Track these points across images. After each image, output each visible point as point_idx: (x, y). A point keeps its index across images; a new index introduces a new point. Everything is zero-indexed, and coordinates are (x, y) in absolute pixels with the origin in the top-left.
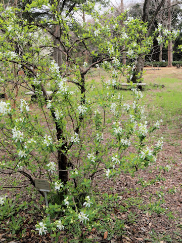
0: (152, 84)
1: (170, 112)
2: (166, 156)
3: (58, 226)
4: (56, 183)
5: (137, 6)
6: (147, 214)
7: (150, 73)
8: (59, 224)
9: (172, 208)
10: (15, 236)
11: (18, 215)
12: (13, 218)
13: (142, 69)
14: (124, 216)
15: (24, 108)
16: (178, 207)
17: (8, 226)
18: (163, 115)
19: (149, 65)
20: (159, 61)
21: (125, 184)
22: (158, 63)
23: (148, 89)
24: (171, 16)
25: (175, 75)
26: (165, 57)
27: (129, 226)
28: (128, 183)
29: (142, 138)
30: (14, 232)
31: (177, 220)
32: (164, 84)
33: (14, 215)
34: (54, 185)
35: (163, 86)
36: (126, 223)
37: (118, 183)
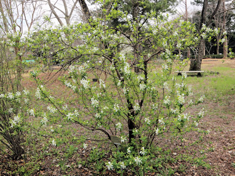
0: (210, 71)
1: (221, 93)
2: (215, 126)
3: (121, 166)
4: (121, 137)
5: (199, 13)
6: (194, 167)
7: (209, 63)
8: (123, 165)
9: (215, 164)
10: (98, 173)
11: (101, 160)
12: (98, 162)
13: (201, 60)
14: (176, 167)
15: (102, 85)
16: (220, 163)
17: (95, 166)
18: (216, 95)
19: (209, 57)
20: (216, 54)
21: (180, 144)
22: (215, 55)
23: (206, 76)
24: (225, 20)
25: (229, 65)
26: (222, 51)
27: (179, 173)
28: (183, 144)
29: (181, 106)
30: (98, 170)
31: (217, 172)
32: (219, 72)
33: (99, 160)
34: (120, 139)
35: (218, 73)
36: (177, 171)
37: (175, 144)
